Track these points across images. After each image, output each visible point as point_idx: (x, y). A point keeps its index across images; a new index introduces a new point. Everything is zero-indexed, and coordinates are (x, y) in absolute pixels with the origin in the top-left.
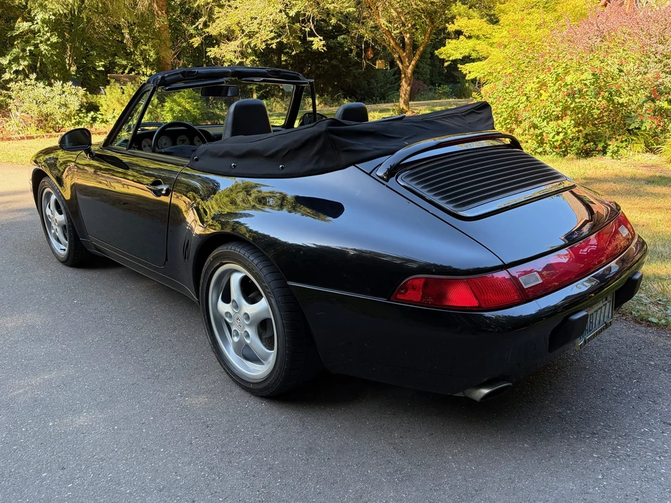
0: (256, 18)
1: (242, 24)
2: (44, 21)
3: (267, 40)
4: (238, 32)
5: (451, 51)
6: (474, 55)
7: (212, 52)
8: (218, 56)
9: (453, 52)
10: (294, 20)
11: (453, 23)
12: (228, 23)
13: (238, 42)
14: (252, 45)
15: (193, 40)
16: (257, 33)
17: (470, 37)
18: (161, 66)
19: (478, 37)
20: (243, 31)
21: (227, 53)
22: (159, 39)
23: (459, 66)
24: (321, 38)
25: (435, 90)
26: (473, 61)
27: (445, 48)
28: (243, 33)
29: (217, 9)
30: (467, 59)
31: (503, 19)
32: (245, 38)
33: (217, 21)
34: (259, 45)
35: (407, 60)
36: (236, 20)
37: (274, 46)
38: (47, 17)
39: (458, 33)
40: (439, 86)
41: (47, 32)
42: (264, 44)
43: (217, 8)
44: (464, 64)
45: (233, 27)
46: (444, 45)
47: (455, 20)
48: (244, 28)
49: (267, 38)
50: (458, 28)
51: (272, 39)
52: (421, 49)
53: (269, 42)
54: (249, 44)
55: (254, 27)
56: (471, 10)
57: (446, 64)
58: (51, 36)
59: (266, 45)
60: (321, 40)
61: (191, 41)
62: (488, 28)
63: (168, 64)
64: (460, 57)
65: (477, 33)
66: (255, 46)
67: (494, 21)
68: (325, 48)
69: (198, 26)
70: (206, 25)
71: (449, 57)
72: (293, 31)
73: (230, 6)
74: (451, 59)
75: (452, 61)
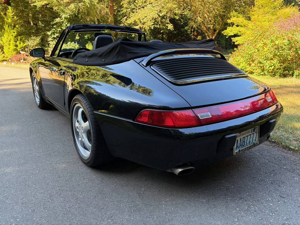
0: (147, 17)
1: (141, 19)
2: (65, 18)
3: (150, 26)
4: (138, 22)
5: (229, 32)
6: (239, 34)
9: (230, 32)
11: (230, 19)
12: (135, 19)
13: (138, 27)
16: (146, 22)
17: (237, 26)
19: (241, 26)
20: (141, 22)
23: (232, 38)
24: (172, 25)
26: (239, 36)
27: (226, 30)
28: (141, 23)
29: (131, 13)
30: (235, 36)
31: (252, 18)
33: (131, 18)
34: (146, 28)
35: (211, 36)
36: (138, 17)
37: (152, 28)
38: (66, 16)
39: (233, 24)
40: (229, 49)
41: (66, 22)
42: (148, 27)
45: (137, 20)
46: (226, 29)
47: (231, 18)
48: (141, 21)
49: (150, 25)
50: (232, 22)
51: (152, 25)
52: (217, 31)
53: (151, 27)
54: (143, 27)
55: (145, 20)
56: (239, 14)
57: (227, 37)
58: (68, 24)
59: (150, 28)
60: (171, 25)
62: (246, 22)
64: (233, 34)
65: (241, 24)
67: (249, 19)
68: (173, 29)
70: (126, 20)
71: (228, 34)
72: (162, 23)
73: (137, 12)
74: (229, 35)
75: (229, 36)
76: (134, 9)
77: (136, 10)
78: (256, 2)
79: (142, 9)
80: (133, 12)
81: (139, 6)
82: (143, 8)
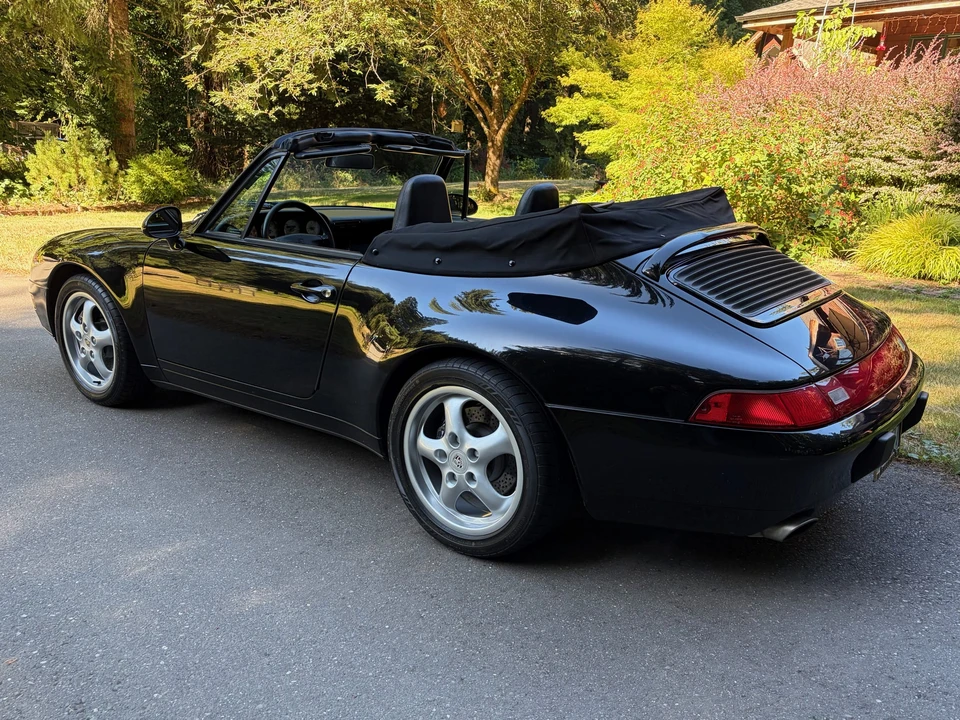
0: (284, 52)
1: (264, 58)
3: (303, 84)
4: (257, 72)
5: (564, 112)
6: (595, 120)
7: (218, 97)
8: (227, 104)
9: (566, 114)
10: (340, 57)
11: (567, 75)
12: (241, 56)
13: (256, 85)
14: (281, 90)
15: (188, 78)
16: (288, 72)
17: (589, 96)
18: (118, 113)
19: (599, 96)
20: (265, 70)
21: (241, 100)
22: (123, 73)
23: (575, 134)
24: (388, 86)
25: (515, 165)
26: (597, 127)
27: (555, 108)
28: (263, 72)
30: (584, 126)
31: (633, 74)
32: (267, 80)
33: (221, 53)
34: (291, 89)
35: (495, 121)
36: (252, 51)
37: (314, 93)
39: (572, 90)
40: (521, 159)
42: (298, 89)
43: (221, 33)
44: (581, 132)
45: (251, 63)
46: (554, 105)
47: (570, 72)
48: (267, 64)
49: (303, 80)
50: (574, 83)
51: (310, 82)
52: (516, 107)
53: (306, 87)
54: (275, 88)
55: (283, 64)
56: (588, 59)
57: (558, 130)
59: (303, 90)
60: (387, 89)
61: (184, 79)
62: (612, 85)
63: (130, 110)
64: (576, 122)
65: (598, 90)
66: (285, 91)
68: (393, 101)
69: (191, 55)
70: (205, 55)
71: (562, 121)
72: (337, 73)
73: (241, 31)
74: (564, 124)
75: (566, 127)
76: (230, 17)
77: (239, 22)
78: (641, 23)
79: (263, 20)
80: (228, 31)
81: (250, 8)
82: (266, 16)
